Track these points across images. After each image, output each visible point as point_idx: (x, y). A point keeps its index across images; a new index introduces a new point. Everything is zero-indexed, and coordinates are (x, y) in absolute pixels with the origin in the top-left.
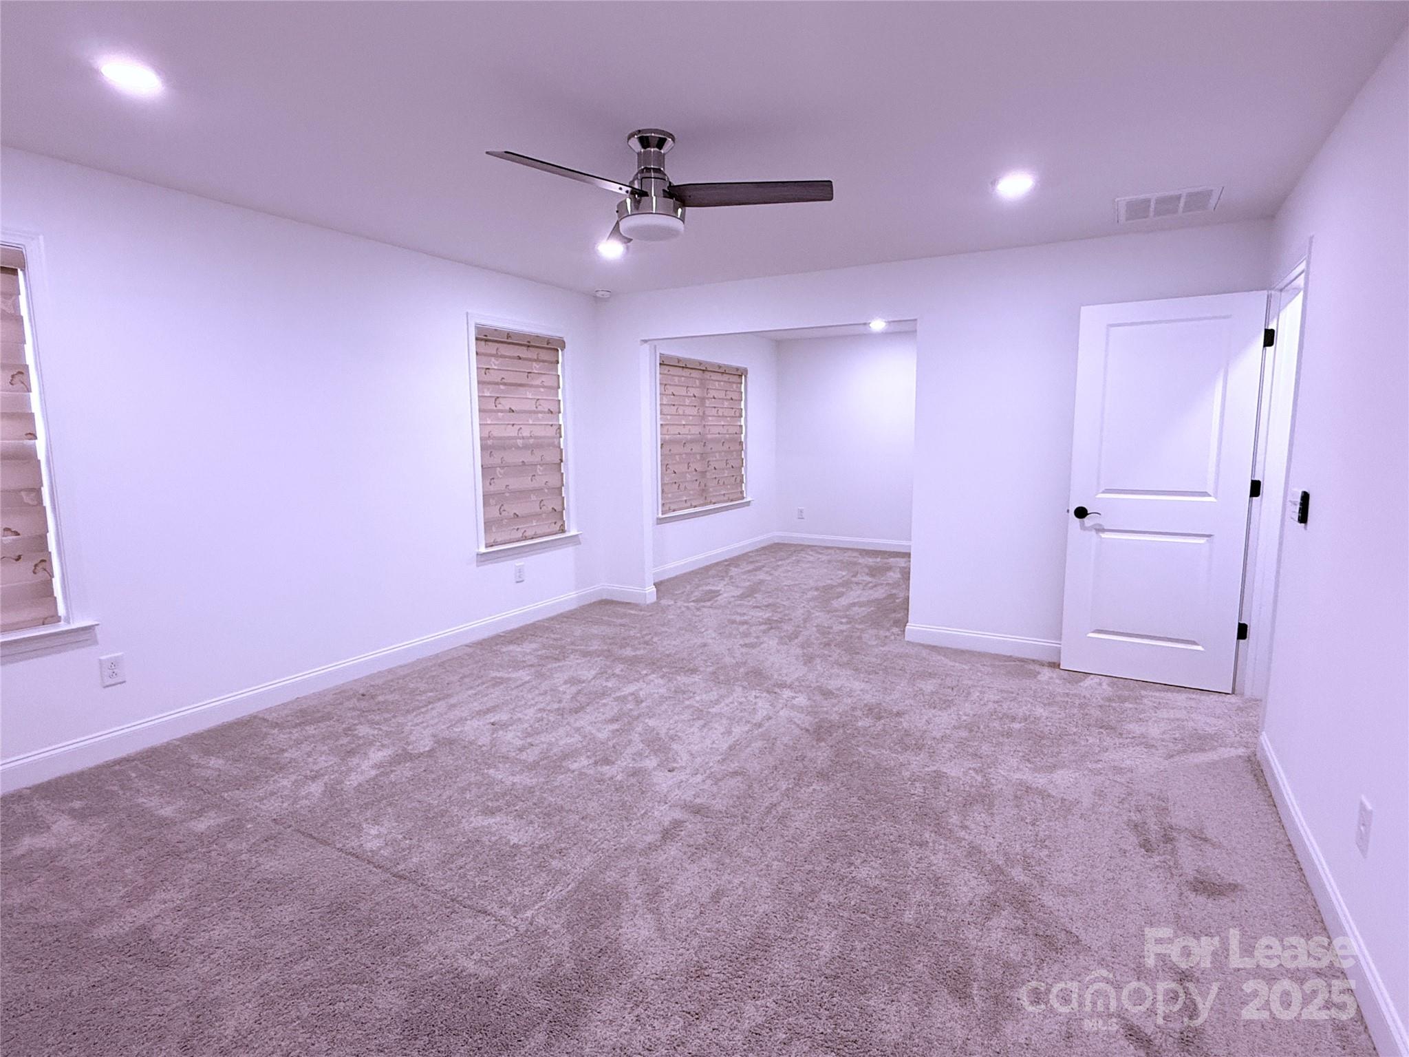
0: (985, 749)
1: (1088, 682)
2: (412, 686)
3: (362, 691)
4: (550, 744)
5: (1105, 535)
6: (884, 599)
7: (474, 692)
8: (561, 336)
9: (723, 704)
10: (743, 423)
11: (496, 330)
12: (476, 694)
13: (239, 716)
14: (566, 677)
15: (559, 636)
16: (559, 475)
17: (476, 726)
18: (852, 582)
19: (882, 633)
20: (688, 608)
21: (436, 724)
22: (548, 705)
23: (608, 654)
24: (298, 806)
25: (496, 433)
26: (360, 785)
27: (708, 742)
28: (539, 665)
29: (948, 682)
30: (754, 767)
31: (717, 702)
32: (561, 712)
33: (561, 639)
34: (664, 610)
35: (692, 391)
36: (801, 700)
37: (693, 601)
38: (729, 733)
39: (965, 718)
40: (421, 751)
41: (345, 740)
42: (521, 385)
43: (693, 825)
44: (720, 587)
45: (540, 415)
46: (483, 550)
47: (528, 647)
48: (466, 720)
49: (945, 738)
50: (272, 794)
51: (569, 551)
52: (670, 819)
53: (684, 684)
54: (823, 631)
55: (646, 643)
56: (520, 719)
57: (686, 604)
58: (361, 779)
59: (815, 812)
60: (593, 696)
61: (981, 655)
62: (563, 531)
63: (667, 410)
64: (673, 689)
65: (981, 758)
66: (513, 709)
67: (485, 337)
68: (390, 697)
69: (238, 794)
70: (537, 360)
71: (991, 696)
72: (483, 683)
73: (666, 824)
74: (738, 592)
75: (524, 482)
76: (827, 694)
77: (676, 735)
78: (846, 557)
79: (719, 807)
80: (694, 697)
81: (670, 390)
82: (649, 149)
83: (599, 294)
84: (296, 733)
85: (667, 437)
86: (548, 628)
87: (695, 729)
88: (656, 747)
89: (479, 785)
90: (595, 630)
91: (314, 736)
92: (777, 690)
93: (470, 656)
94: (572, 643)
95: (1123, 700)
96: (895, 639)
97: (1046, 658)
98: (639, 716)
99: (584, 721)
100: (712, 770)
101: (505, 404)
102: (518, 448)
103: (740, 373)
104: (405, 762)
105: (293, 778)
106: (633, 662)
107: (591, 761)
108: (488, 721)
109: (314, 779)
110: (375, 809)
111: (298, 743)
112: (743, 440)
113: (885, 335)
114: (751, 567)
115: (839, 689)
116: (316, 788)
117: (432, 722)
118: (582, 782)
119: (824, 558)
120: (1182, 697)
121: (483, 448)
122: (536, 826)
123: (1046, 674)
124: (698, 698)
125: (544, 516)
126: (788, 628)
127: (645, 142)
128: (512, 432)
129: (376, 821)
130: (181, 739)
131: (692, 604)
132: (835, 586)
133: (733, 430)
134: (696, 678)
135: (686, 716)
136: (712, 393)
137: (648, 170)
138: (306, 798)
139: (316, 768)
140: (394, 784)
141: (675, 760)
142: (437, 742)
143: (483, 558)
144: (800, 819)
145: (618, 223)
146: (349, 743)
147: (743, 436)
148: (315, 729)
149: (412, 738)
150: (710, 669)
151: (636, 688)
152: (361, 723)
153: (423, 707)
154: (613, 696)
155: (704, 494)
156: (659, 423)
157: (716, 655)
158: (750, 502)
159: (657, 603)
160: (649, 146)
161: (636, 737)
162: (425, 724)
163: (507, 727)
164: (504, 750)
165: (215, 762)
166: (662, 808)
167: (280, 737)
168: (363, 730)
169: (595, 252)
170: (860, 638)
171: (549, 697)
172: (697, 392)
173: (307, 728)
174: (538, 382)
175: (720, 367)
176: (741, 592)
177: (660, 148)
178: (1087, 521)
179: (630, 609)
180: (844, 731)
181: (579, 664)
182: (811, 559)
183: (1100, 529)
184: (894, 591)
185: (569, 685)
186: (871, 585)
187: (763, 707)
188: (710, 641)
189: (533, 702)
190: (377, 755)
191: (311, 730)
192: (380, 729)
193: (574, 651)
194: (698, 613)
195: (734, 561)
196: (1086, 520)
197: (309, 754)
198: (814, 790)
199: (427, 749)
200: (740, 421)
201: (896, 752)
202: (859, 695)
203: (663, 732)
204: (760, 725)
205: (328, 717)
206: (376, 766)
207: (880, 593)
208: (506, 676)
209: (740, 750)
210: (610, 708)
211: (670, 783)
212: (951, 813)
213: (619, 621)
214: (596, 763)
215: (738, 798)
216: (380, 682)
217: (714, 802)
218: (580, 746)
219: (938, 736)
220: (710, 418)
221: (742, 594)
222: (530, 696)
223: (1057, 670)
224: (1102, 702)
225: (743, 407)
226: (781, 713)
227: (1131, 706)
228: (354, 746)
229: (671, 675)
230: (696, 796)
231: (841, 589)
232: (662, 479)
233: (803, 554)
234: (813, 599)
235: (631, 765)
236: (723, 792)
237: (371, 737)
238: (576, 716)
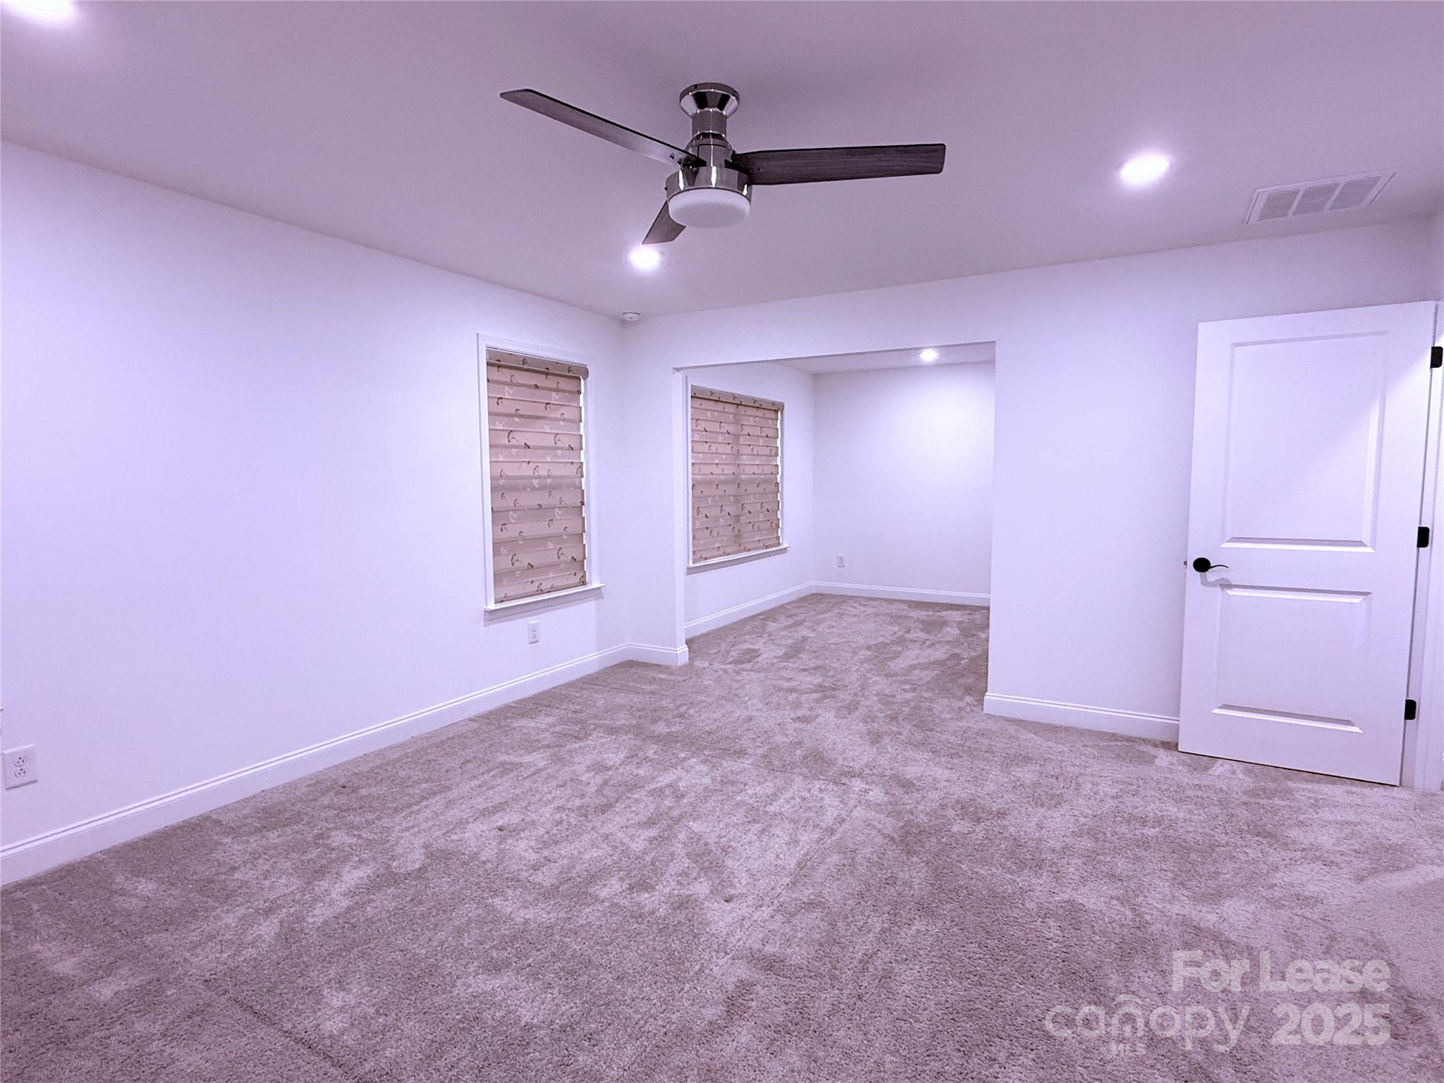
0: (1122, 866)
1: (1218, 769)
2: (402, 774)
3: (342, 781)
4: (572, 858)
5: (1230, 592)
6: (948, 659)
7: (477, 782)
8: (585, 363)
9: (782, 801)
10: (779, 463)
11: (511, 354)
12: (480, 786)
13: (187, 817)
14: (588, 763)
15: (578, 707)
16: (581, 521)
17: (479, 832)
18: (905, 640)
19: (956, 704)
20: (726, 671)
21: (430, 829)
22: (568, 801)
23: (638, 731)
24: (241, 959)
25: (508, 472)
26: (325, 923)
27: (770, 856)
28: (557, 746)
29: (1049, 768)
30: (833, 893)
31: (774, 797)
32: (584, 812)
33: (581, 711)
34: (699, 673)
35: (726, 428)
36: (876, 794)
37: (730, 663)
38: (796, 842)
39: (1083, 820)
40: (409, 869)
41: (314, 853)
42: (538, 418)
43: (767, 991)
44: (759, 645)
45: (559, 452)
46: (492, 606)
47: (544, 721)
48: (468, 823)
49: (1066, 851)
50: (211, 937)
51: (590, 606)
52: (734, 979)
53: (731, 771)
54: (886, 700)
55: (681, 716)
56: (534, 821)
57: (723, 667)
58: (329, 913)
59: (925, 969)
60: (621, 789)
61: (1080, 732)
62: (584, 583)
63: (699, 447)
64: (719, 779)
65: (1121, 880)
66: (526, 808)
67: (497, 362)
68: (374, 790)
69: (165, 939)
70: (557, 390)
71: (1106, 788)
72: (489, 771)
73: (730, 988)
74: (781, 652)
75: (541, 528)
76: (907, 785)
77: (729, 847)
78: (895, 609)
79: (797, 960)
80: (745, 790)
81: (702, 425)
82: (706, 109)
83: (627, 317)
84: (254, 843)
85: (699, 477)
86: (566, 697)
87: (751, 836)
88: (707, 864)
89: (481, 922)
90: (621, 699)
91: (275, 847)
92: (844, 780)
93: (476, 732)
94: (595, 717)
95: (1270, 795)
96: (972, 711)
97: (1158, 736)
98: (681, 817)
99: (613, 824)
100: (781, 900)
101: (521, 439)
102: (533, 489)
103: (777, 408)
104: (389, 886)
105: (241, 911)
106: (668, 740)
107: (625, 886)
108: (495, 826)
109: (269, 912)
110: (342, 962)
111: (255, 856)
112: (779, 481)
113: (937, 367)
114: (791, 621)
115: (919, 779)
116: (267, 929)
117: (425, 826)
118: (614, 918)
119: (870, 611)
120: (1337, 791)
121: (494, 489)
122: (556, 991)
123: (1163, 758)
124: (750, 792)
125: (562, 566)
126: (843, 696)
127: (701, 100)
128: (527, 471)
129: (341, 984)
130: (106, 852)
131: (730, 666)
132: (888, 644)
133: (768, 470)
134: (746, 763)
135: (738, 817)
136: (747, 430)
137: (706, 135)
138: (253, 944)
139: (272, 896)
140: (370, 922)
141: (732, 885)
142: (430, 855)
143: (492, 616)
144: (908, 978)
145: (666, 204)
146: (319, 857)
147: (779, 476)
148: (279, 836)
149: (399, 850)
150: (760, 751)
151: (675, 777)
152: (336, 828)
153: (414, 804)
154: (646, 788)
155: (738, 540)
156: (691, 461)
157: (766, 732)
158: (786, 548)
159: (690, 665)
160: (706, 106)
161: (678, 849)
162: (416, 830)
163: (518, 834)
164: (514, 867)
165: (146, 887)
166: (721, 962)
167: (234, 849)
168: (339, 838)
169: (627, 263)
170: (930, 709)
171: (569, 791)
172: (731, 428)
173: (270, 834)
174: (558, 415)
175: (755, 401)
176: (784, 650)
177: (722, 109)
178: (1211, 575)
179: (660, 672)
180: (938, 840)
181: (603, 744)
182: (855, 611)
183: (1226, 585)
184: (956, 651)
185: (593, 773)
186: (928, 643)
187: (832, 806)
188: (756, 713)
189: (549, 797)
190: (353, 876)
191: (273, 837)
192: (360, 837)
193: (597, 726)
194: (739, 678)
195: (769, 615)
196: (1209, 573)
197: (266, 875)
198: (918, 931)
199: (417, 866)
200: (776, 460)
201: (1010, 871)
202: (945, 787)
203: (712, 840)
204: (831, 831)
205: (296, 818)
206: (350, 893)
207: (940, 653)
208: (517, 760)
209: (813, 868)
210: (644, 806)
211: (729, 919)
212: (1107, 969)
213: (648, 688)
214: (631, 888)
215: (821, 944)
216: (364, 768)
217: (789, 951)
218: (609, 862)
219: (1058, 846)
220: (744, 457)
221: (785, 654)
222: (545, 789)
223: (1175, 752)
224: (1245, 798)
225: (779, 445)
226: (855, 813)
227: (1282, 803)
228: (324, 862)
229: (714, 760)
230: (764, 942)
231: (895, 648)
232: (693, 525)
233: (845, 606)
234: (867, 660)
235: (676, 892)
236: (800, 935)
237: (347, 849)
238: (603, 817)
